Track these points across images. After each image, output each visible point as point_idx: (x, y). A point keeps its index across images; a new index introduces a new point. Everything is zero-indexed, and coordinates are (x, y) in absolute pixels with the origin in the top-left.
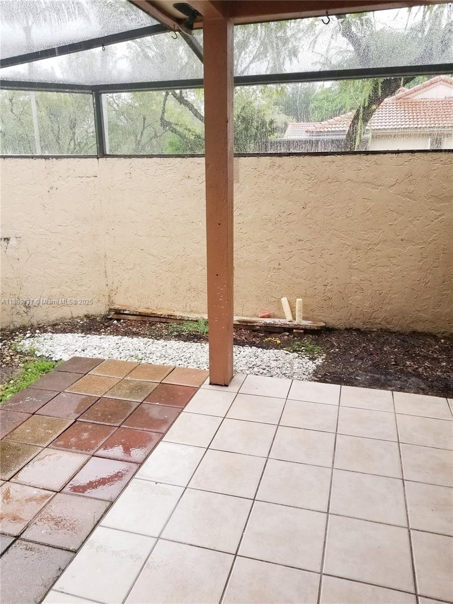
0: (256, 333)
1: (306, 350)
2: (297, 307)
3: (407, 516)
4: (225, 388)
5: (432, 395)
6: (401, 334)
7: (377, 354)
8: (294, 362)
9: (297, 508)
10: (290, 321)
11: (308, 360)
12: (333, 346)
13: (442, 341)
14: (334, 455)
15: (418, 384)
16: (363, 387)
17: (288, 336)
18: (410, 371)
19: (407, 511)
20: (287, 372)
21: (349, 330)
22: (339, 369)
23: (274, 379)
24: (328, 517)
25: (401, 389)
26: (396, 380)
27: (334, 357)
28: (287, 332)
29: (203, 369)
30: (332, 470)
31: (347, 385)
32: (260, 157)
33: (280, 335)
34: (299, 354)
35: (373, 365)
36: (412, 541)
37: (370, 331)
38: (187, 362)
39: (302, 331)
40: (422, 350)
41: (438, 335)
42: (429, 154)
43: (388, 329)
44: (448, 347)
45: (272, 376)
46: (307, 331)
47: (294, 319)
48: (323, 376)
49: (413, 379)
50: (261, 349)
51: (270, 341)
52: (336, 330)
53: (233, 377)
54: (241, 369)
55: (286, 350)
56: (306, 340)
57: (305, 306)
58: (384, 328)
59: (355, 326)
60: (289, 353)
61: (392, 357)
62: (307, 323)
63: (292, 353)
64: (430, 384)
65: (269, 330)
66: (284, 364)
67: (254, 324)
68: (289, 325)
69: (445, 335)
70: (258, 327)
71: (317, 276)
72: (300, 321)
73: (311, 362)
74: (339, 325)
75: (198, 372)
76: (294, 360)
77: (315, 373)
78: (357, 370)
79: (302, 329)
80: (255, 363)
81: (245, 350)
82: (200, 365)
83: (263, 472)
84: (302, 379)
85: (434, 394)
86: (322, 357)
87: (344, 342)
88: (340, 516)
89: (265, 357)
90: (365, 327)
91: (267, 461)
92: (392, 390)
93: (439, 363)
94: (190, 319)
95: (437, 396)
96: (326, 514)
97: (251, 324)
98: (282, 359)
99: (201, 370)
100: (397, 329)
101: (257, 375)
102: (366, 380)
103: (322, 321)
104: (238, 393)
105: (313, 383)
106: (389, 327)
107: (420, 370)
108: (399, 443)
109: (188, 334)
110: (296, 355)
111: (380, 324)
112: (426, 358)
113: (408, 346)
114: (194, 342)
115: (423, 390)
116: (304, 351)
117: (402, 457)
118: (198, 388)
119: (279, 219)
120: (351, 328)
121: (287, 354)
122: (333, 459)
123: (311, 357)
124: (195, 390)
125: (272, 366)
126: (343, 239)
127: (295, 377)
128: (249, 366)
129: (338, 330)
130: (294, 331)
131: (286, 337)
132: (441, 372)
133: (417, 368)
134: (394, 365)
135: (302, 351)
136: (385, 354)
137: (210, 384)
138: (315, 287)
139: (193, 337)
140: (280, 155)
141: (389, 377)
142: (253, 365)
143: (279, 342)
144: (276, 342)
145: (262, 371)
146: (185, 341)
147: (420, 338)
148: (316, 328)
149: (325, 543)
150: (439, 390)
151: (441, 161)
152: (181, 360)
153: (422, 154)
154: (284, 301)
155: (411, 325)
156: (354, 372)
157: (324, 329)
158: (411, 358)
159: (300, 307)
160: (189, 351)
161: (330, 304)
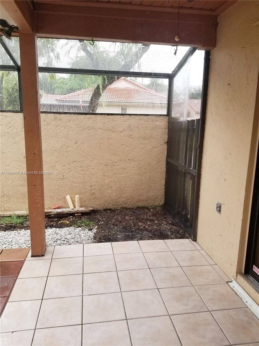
0: (52, 219)
1: (85, 225)
2: (76, 200)
3: (166, 308)
4: (43, 257)
5: (156, 239)
6: (132, 209)
7: (124, 221)
8: (81, 234)
9: (108, 322)
10: (72, 209)
11: (88, 231)
12: (99, 221)
13: (152, 210)
14: (119, 284)
15: (148, 235)
16: (122, 241)
17: (72, 218)
18: (142, 228)
19: (165, 306)
20: (78, 240)
21: (105, 210)
22: (107, 233)
23: (72, 246)
24: (127, 322)
25: (141, 239)
26: (137, 234)
27: (102, 227)
28: (71, 216)
29: (23, 248)
30: (121, 293)
31: (114, 242)
32: (47, 114)
33: (68, 218)
34: (82, 228)
35: (123, 228)
36: (173, 322)
37: (117, 209)
38: (10, 245)
39: (80, 214)
40: (144, 216)
41: (149, 207)
42: (138, 116)
43: (125, 207)
44: (155, 213)
45: (70, 244)
46: (83, 214)
47: (75, 207)
48: (100, 239)
49: (145, 232)
50: (58, 229)
51: (62, 223)
52: (99, 211)
53: (46, 249)
54: (50, 243)
55: (73, 227)
56: (84, 219)
57: (81, 199)
58: (123, 206)
59: (109, 207)
60: (76, 228)
61: (131, 222)
62: (82, 209)
63: (78, 228)
64: (153, 233)
65: (60, 216)
66: (75, 235)
67: (50, 214)
68: (72, 211)
69: (152, 207)
70: (52, 215)
71: (86, 182)
72: (78, 208)
73: (90, 232)
74: (100, 208)
75: (20, 250)
76: (80, 232)
77: (95, 238)
78: (116, 232)
79: (80, 213)
80: (57, 238)
81: (49, 231)
82: (20, 245)
83: (82, 305)
84: (88, 243)
85: (157, 239)
86: (96, 228)
87: (105, 217)
88: (133, 319)
89: (62, 233)
90: (114, 207)
91: (82, 297)
92: (137, 240)
93: (154, 221)
94: (5, 216)
95: (158, 239)
96: (126, 320)
97: (48, 214)
98: (73, 233)
99: (22, 249)
100: (130, 206)
101: (61, 245)
102: (123, 237)
103: (90, 207)
104: (52, 259)
105: (95, 244)
106: (126, 206)
107: (146, 227)
108: (150, 269)
109: (6, 225)
110: (80, 229)
111: (121, 205)
112: (147, 220)
113: (137, 215)
114: (11, 230)
115: (151, 237)
116: (84, 226)
117: (154, 277)
118: (24, 261)
119: (61, 150)
120: (107, 209)
121: (75, 229)
122: (120, 287)
123: (89, 228)
124: (22, 262)
125: (68, 238)
126: (99, 160)
127: (84, 242)
128: (54, 240)
129: (100, 211)
130: (76, 214)
131: (71, 219)
132: (156, 226)
133: (145, 226)
134: (133, 226)
135: (83, 226)
136: (127, 221)
137: (32, 256)
138: (85, 188)
139: (9, 227)
140: (60, 113)
141: (133, 233)
142: (56, 240)
143: (68, 222)
144: (66, 223)
145: (63, 242)
146: (5, 231)
147: (141, 210)
148: (88, 211)
149: (130, 338)
150: (158, 236)
151: (144, 120)
152: (6, 244)
153: (135, 116)
154: (68, 197)
155: (137, 204)
156: (115, 234)
157: (92, 211)
158: (141, 221)
159: (78, 200)
160: (9, 237)
161: (94, 196)
